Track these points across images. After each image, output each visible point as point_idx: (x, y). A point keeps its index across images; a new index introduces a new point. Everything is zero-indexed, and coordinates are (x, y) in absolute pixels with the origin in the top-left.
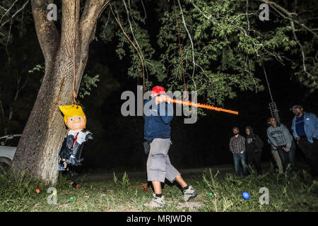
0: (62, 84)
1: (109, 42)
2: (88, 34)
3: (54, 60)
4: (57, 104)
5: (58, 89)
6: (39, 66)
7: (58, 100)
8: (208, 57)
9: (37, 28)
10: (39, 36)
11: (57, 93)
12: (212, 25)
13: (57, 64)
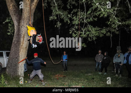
0: (24, 37)
4: (22, 46)
11: (22, 41)
13: (20, 27)
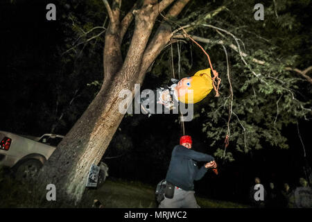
0: (114, 103)
1: (156, 78)
2: (147, 65)
3: (112, 79)
4: (104, 119)
5: (109, 105)
6: (97, 82)
7: (107, 116)
8: (245, 108)
9: (105, 50)
10: (105, 57)
11: (107, 109)
12: (259, 82)
13: (114, 83)
